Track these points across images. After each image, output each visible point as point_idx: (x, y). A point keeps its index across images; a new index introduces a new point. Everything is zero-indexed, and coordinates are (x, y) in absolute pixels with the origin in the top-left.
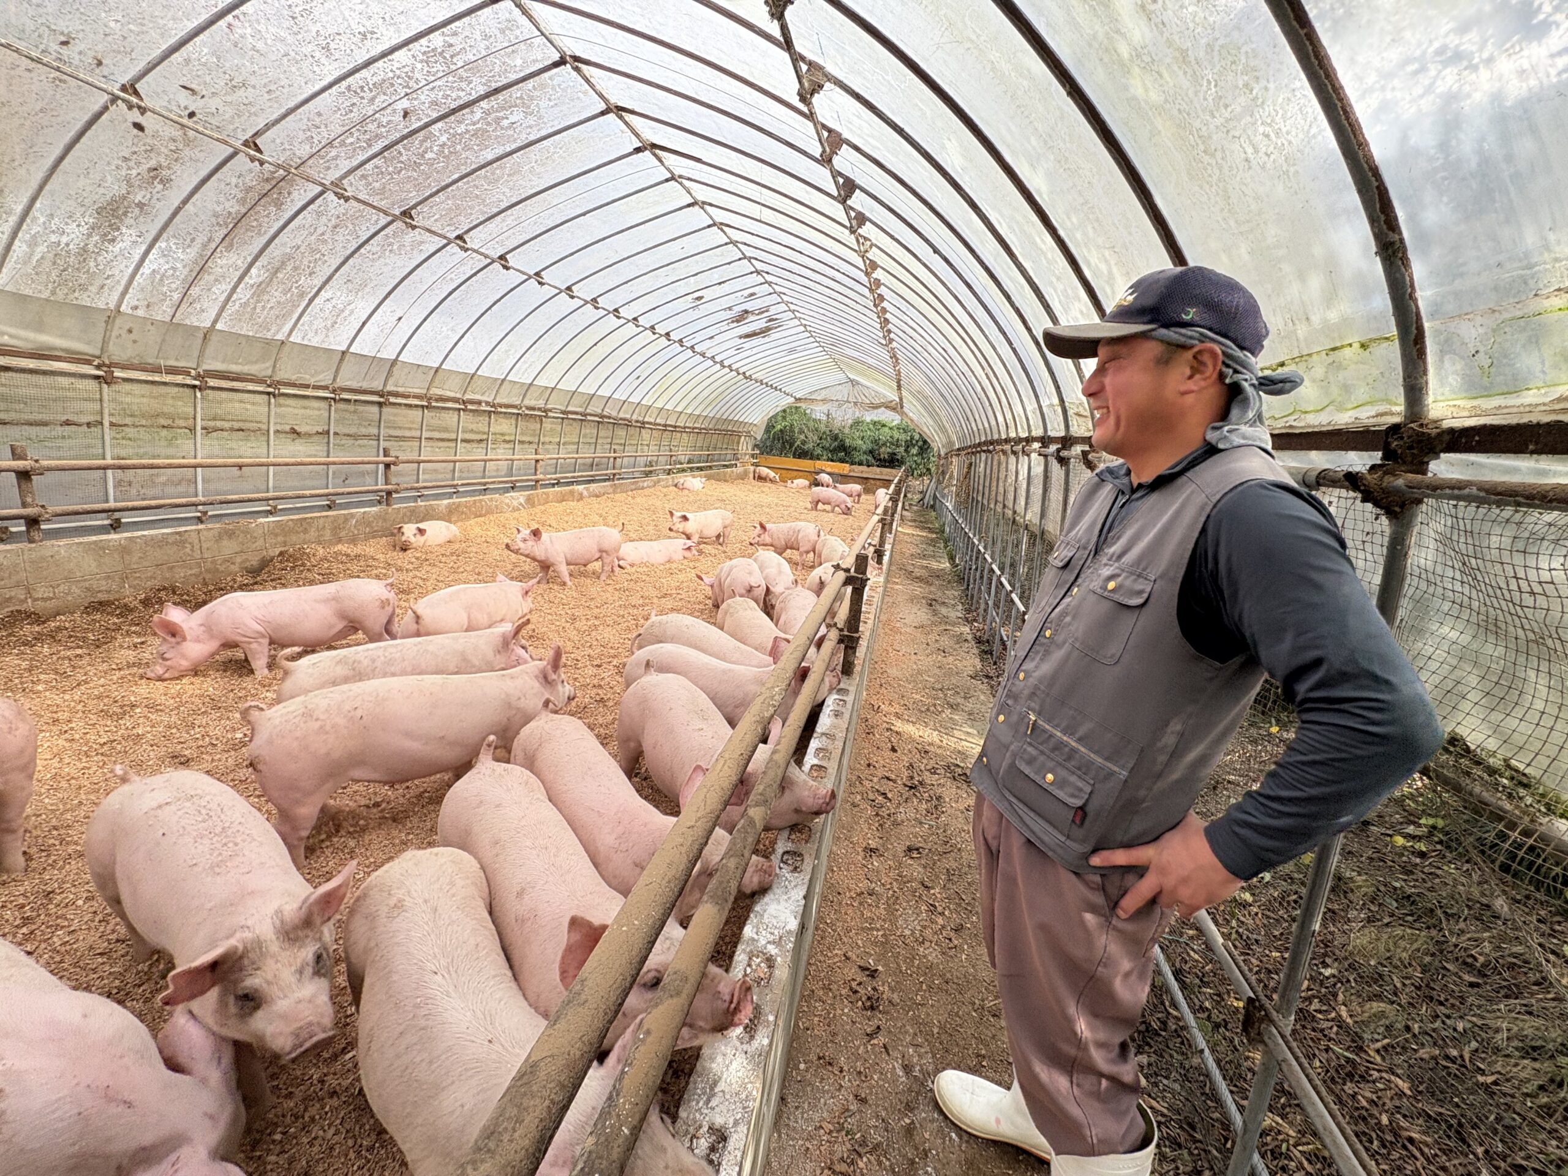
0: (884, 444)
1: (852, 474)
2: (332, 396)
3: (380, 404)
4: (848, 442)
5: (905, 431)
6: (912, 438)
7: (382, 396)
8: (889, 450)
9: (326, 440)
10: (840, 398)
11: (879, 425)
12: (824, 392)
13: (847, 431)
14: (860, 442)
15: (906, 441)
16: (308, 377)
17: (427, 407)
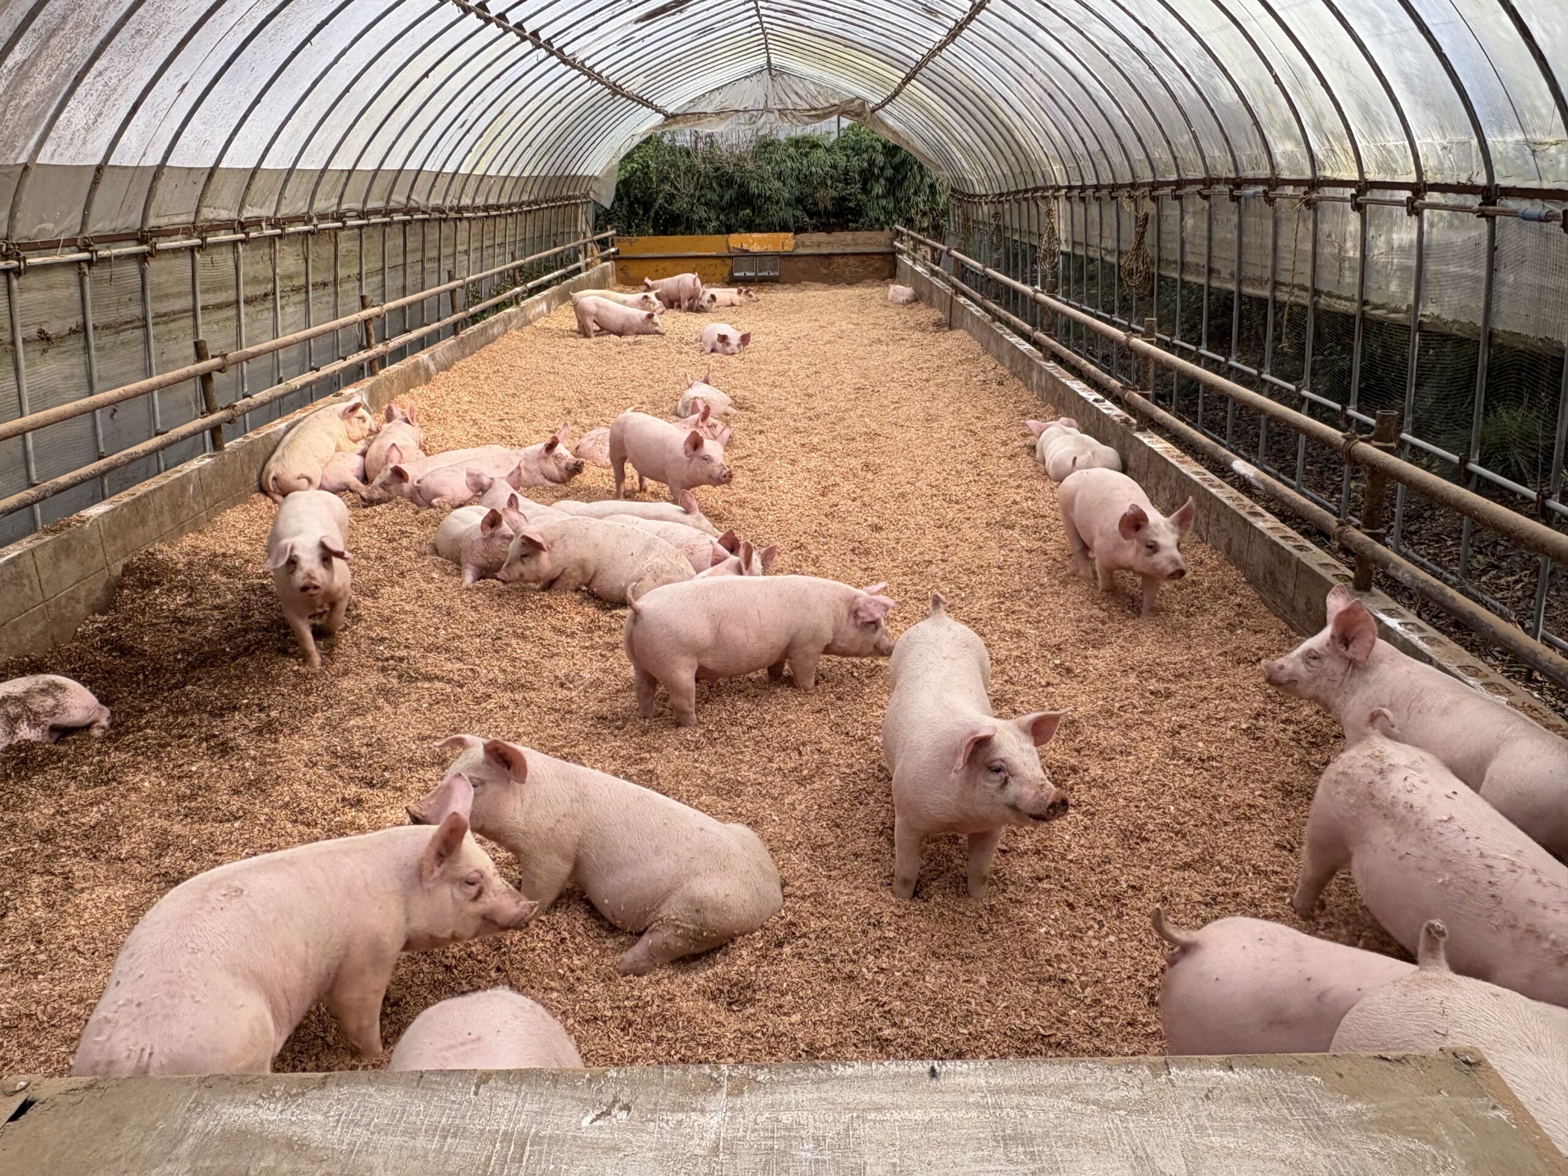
0: (823, 184)
1: (801, 251)
2: (85, 255)
3: (142, 258)
4: (754, 187)
5: (858, 152)
6: (872, 163)
7: (142, 241)
8: (833, 193)
9: (82, 344)
10: (749, 104)
11: (805, 146)
12: (718, 98)
13: (750, 166)
14: (778, 184)
15: (862, 172)
16: (50, 226)
17: (200, 247)
